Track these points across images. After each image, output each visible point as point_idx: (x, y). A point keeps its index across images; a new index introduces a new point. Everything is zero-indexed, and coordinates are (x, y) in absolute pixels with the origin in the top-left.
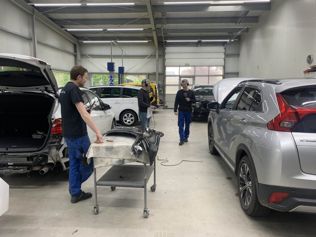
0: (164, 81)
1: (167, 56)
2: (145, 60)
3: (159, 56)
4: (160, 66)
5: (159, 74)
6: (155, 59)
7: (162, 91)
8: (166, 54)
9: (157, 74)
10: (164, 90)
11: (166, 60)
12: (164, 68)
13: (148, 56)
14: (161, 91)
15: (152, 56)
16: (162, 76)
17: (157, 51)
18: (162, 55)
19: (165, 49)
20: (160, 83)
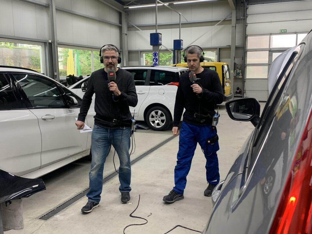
0: (244, 58)
1: (249, 20)
2: (215, 28)
3: (237, 20)
4: (238, 36)
5: (237, 48)
6: (231, 26)
7: (241, 74)
8: (249, 16)
9: (233, 49)
10: (243, 73)
11: (248, 25)
12: (245, 37)
13: (220, 21)
14: (238, 74)
15: (226, 21)
16: (241, 52)
17: (234, 13)
18: (241, 18)
19: (247, 8)
20: (238, 61)
